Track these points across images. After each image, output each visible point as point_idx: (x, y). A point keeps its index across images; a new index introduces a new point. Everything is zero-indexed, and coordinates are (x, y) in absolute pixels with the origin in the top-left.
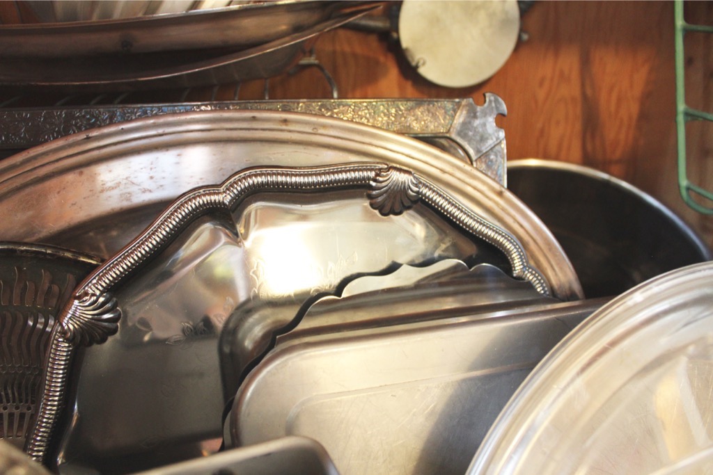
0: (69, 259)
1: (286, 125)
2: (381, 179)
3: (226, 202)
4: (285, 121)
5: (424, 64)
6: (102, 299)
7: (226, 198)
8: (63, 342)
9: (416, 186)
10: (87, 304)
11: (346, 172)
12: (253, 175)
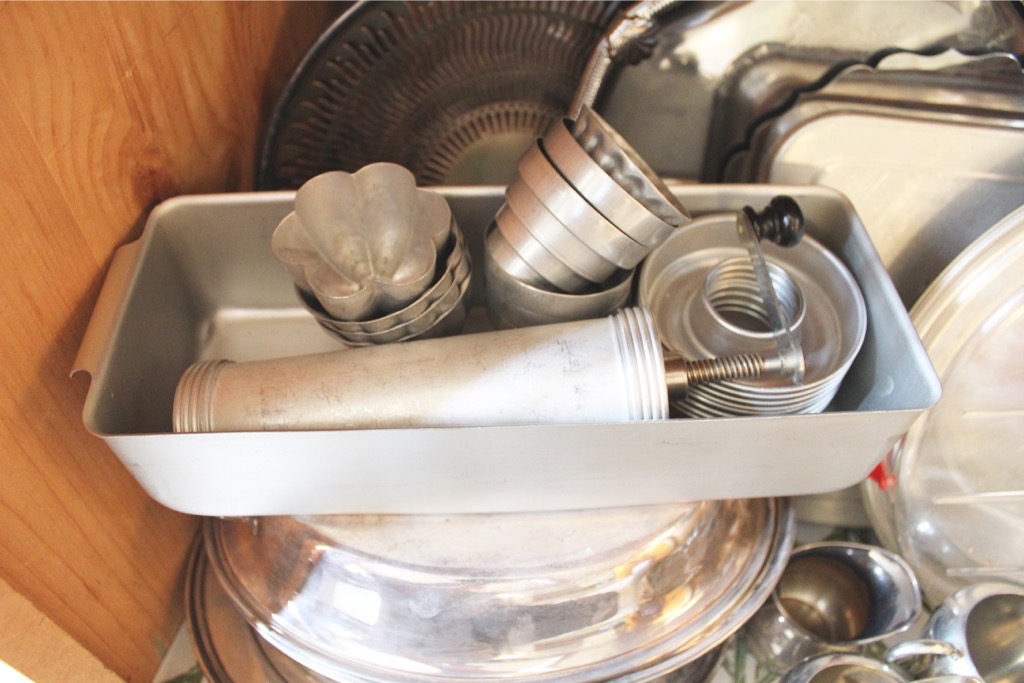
6: (649, 25)
8: (607, 57)
10: (637, 26)
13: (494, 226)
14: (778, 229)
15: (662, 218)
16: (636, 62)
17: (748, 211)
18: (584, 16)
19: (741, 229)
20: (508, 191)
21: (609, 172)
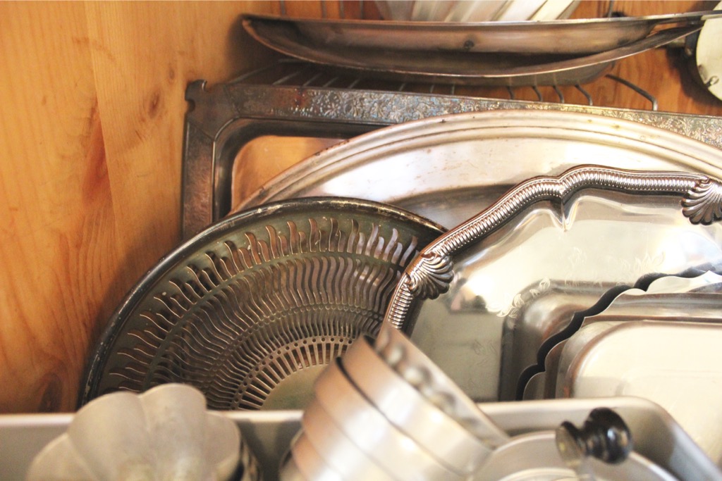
0: (417, 223)
1: (618, 130)
2: (699, 189)
3: (561, 192)
4: (617, 127)
5: (716, 83)
6: (444, 261)
7: (561, 189)
8: (408, 292)
10: (433, 263)
11: (669, 179)
12: (587, 172)
13: (289, 456)
14: (604, 444)
15: (480, 438)
16: (434, 296)
17: (568, 426)
18: (385, 259)
19: (562, 447)
20: (305, 416)
21: (417, 387)
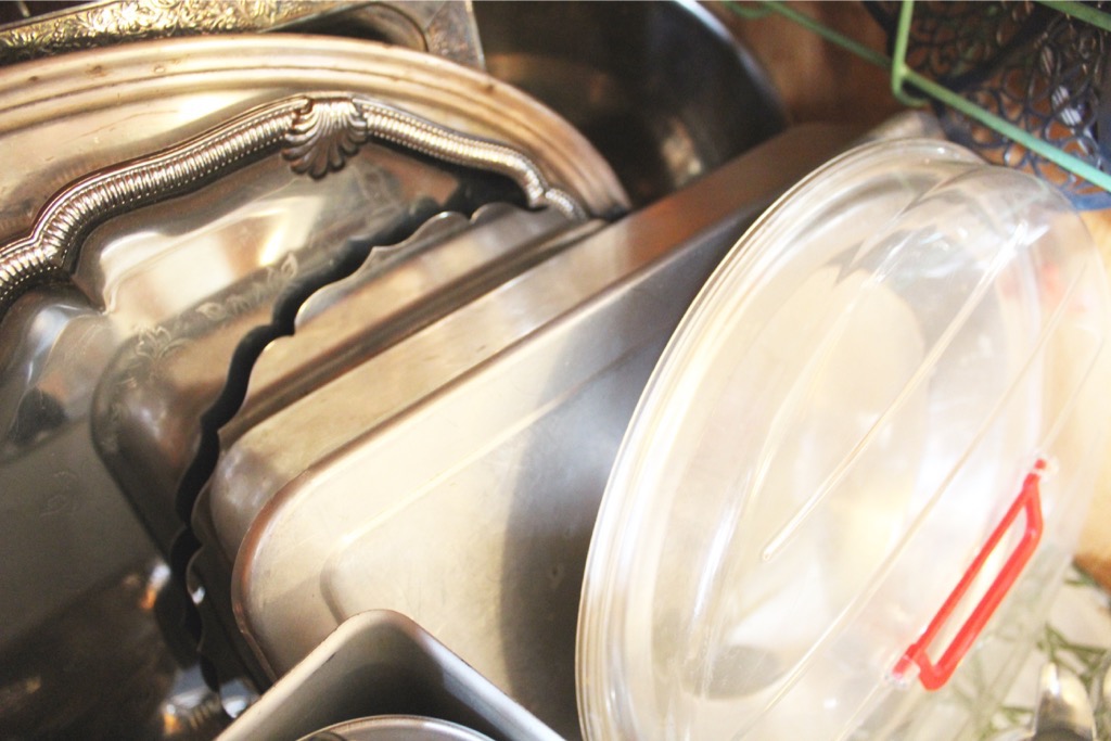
1: (103, 75)
2: (302, 127)
4: (98, 70)
9: (361, 117)
12: (83, 195)
